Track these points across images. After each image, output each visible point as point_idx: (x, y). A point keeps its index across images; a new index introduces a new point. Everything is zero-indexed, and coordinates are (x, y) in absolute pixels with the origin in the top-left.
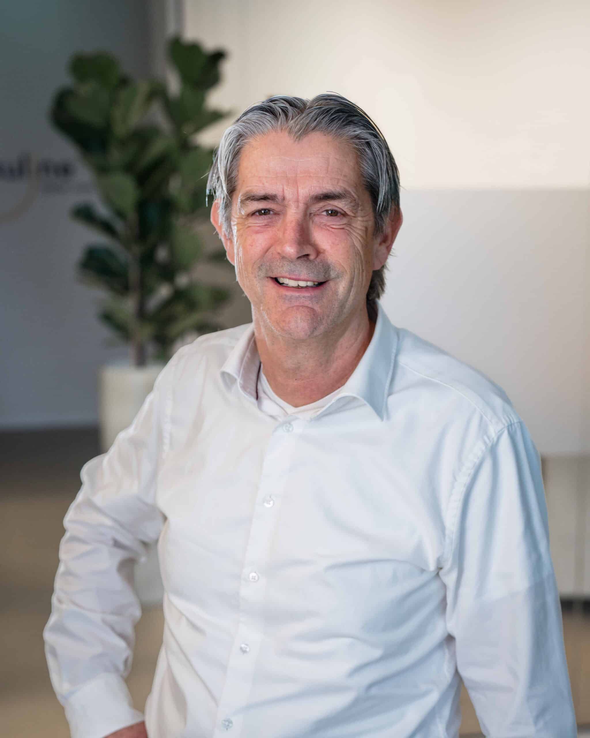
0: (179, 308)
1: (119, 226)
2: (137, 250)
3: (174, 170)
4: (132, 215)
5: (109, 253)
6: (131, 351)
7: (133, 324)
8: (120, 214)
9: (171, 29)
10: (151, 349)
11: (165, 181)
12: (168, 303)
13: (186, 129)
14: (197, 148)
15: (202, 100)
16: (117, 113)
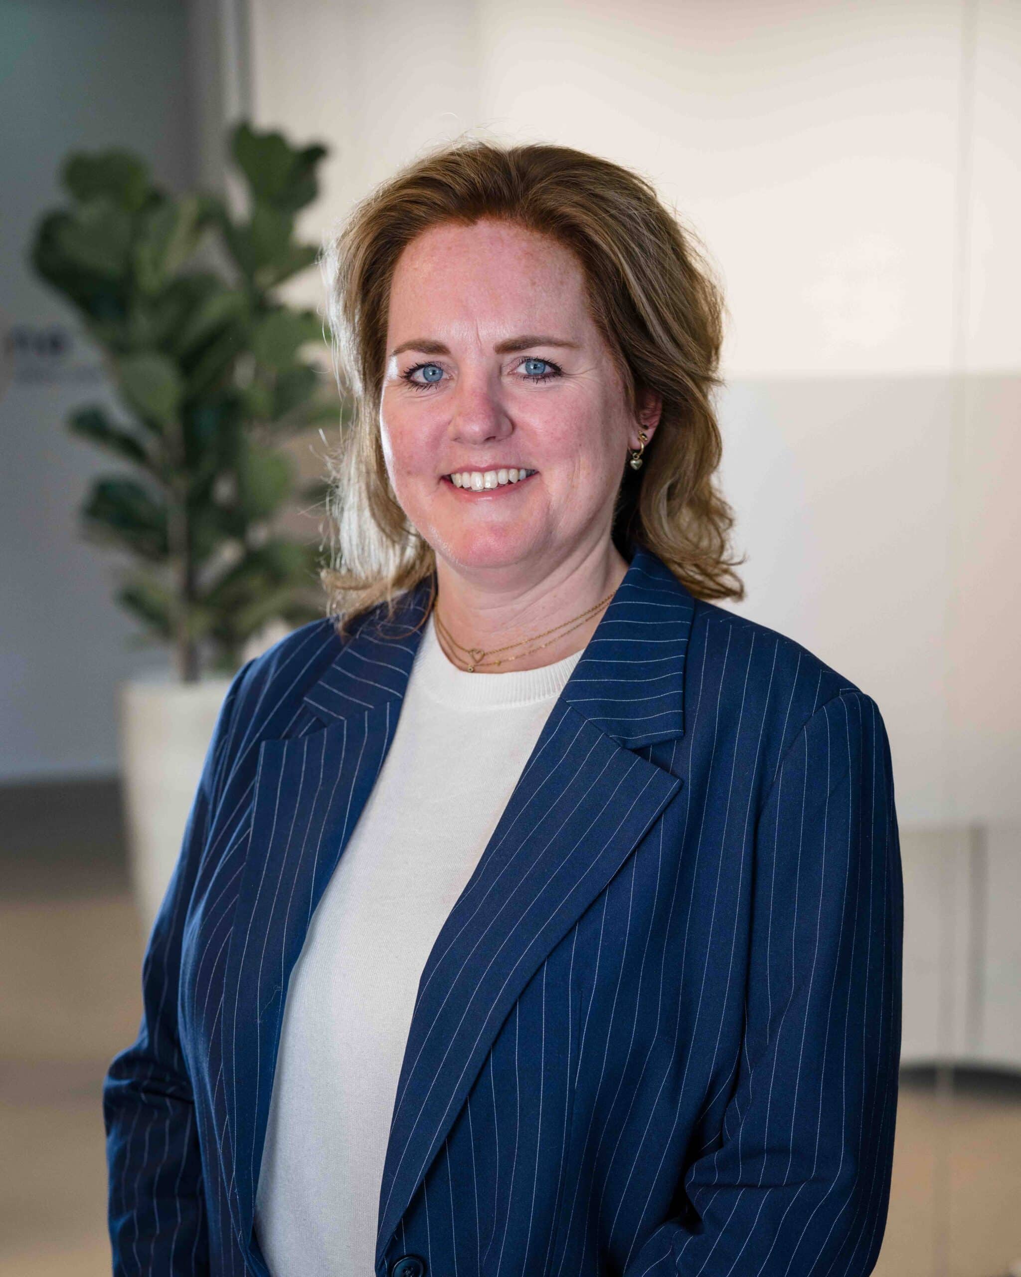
0: (255, 582)
1: (150, 443)
2: (182, 484)
3: (243, 346)
4: (172, 426)
5: (133, 489)
6: (173, 655)
7: (176, 609)
8: (152, 423)
9: (232, 112)
10: (207, 652)
11: (228, 366)
12: (236, 573)
13: (264, 278)
14: (280, 308)
15: (287, 228)
16: (145, 253)
